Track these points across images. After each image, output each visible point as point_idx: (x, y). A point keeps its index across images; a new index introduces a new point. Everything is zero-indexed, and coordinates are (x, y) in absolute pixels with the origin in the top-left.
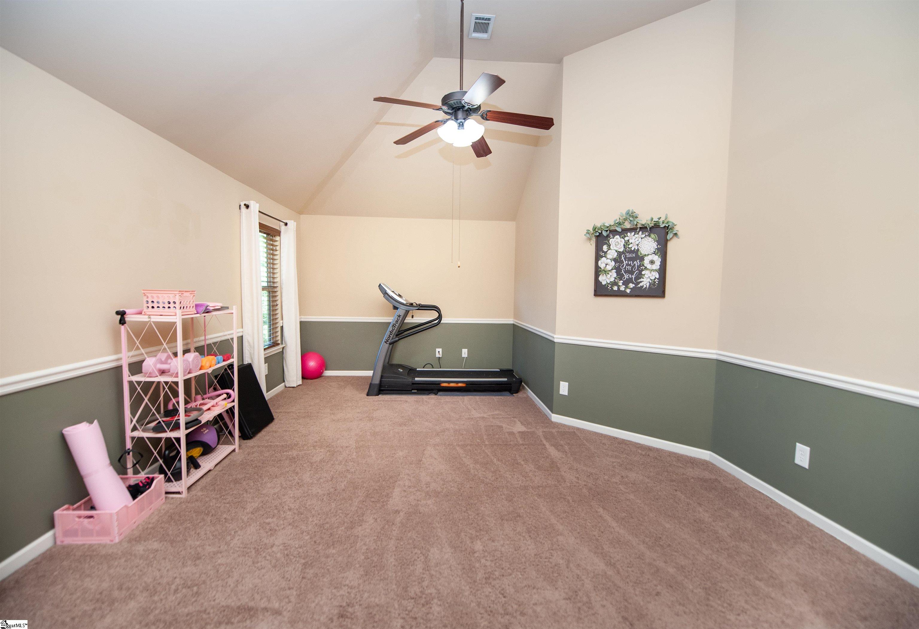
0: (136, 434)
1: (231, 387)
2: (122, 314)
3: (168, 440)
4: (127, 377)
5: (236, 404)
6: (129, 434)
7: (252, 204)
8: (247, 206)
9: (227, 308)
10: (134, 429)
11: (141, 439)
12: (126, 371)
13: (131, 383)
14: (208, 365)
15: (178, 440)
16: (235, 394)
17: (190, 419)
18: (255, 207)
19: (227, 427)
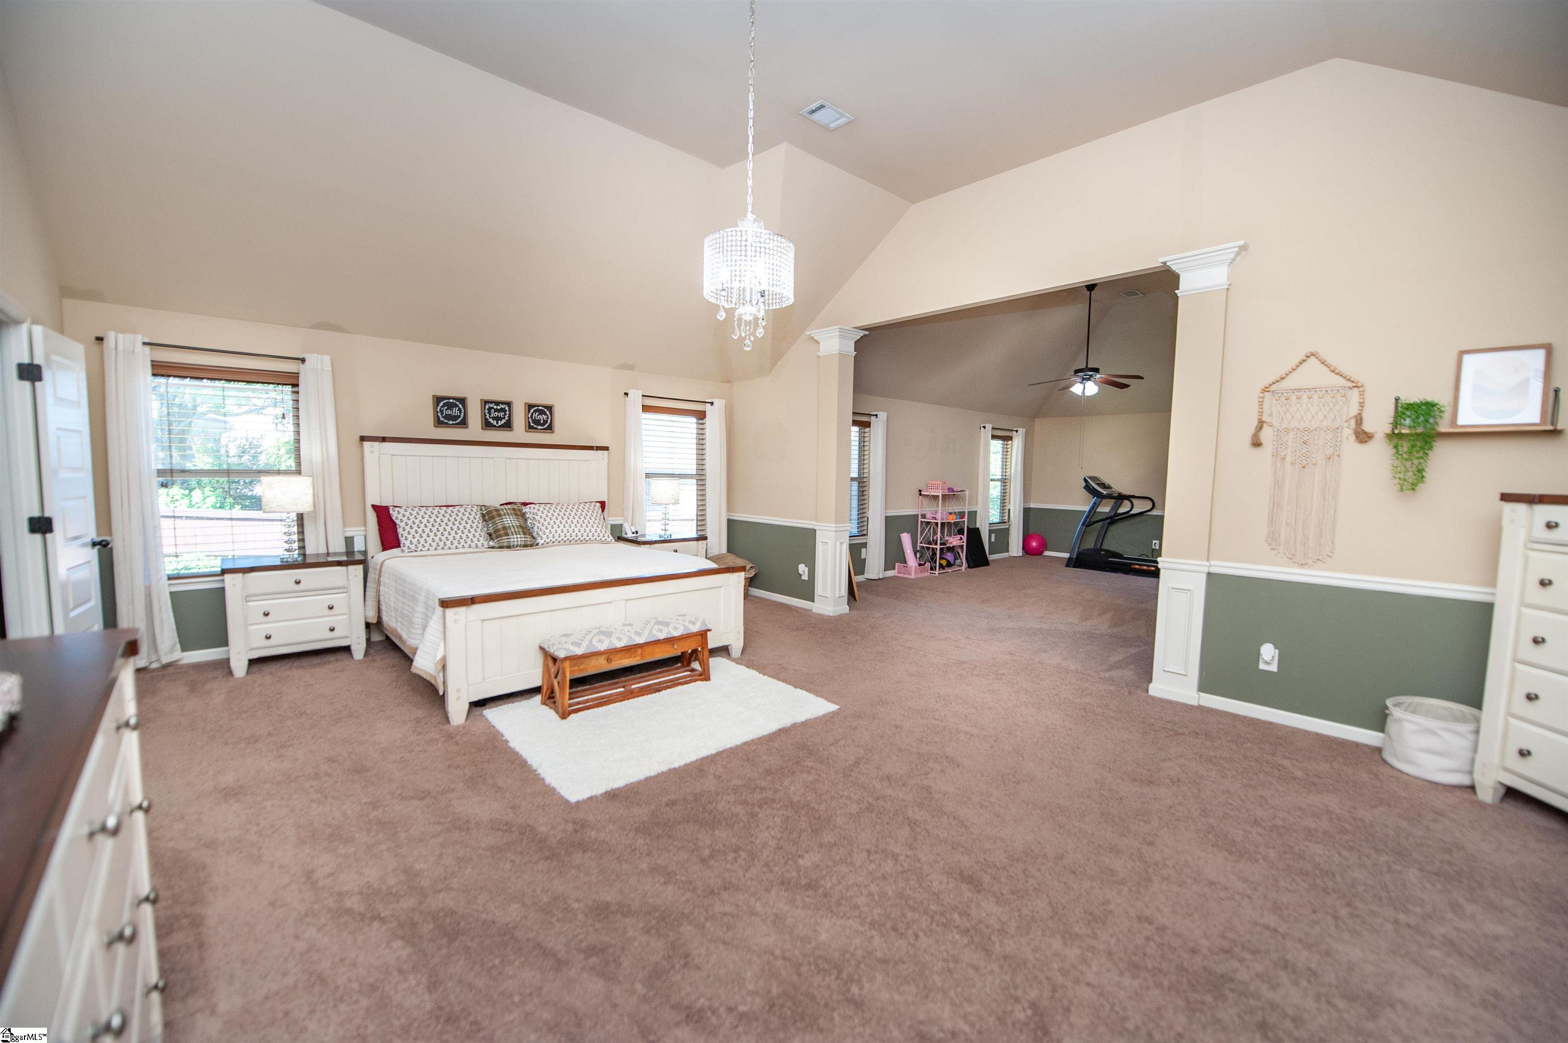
0: (921, 545)
1: (963, 535)
2: (920, 491)
3: (933, 548)
4: (920, 520)
5: (965, 544)
6: (919, 544)
7: (987, 425)
8: (984, 427)
9: (964, 491)
10: (921, 543)
11: (923, 547)
12: (920, 516)
13: (921, 521)
14: (952, 518)
15: (936, 549)
16: (965, 538)
17: (942, 542)
18: (989, 427)
19: (960, 556)
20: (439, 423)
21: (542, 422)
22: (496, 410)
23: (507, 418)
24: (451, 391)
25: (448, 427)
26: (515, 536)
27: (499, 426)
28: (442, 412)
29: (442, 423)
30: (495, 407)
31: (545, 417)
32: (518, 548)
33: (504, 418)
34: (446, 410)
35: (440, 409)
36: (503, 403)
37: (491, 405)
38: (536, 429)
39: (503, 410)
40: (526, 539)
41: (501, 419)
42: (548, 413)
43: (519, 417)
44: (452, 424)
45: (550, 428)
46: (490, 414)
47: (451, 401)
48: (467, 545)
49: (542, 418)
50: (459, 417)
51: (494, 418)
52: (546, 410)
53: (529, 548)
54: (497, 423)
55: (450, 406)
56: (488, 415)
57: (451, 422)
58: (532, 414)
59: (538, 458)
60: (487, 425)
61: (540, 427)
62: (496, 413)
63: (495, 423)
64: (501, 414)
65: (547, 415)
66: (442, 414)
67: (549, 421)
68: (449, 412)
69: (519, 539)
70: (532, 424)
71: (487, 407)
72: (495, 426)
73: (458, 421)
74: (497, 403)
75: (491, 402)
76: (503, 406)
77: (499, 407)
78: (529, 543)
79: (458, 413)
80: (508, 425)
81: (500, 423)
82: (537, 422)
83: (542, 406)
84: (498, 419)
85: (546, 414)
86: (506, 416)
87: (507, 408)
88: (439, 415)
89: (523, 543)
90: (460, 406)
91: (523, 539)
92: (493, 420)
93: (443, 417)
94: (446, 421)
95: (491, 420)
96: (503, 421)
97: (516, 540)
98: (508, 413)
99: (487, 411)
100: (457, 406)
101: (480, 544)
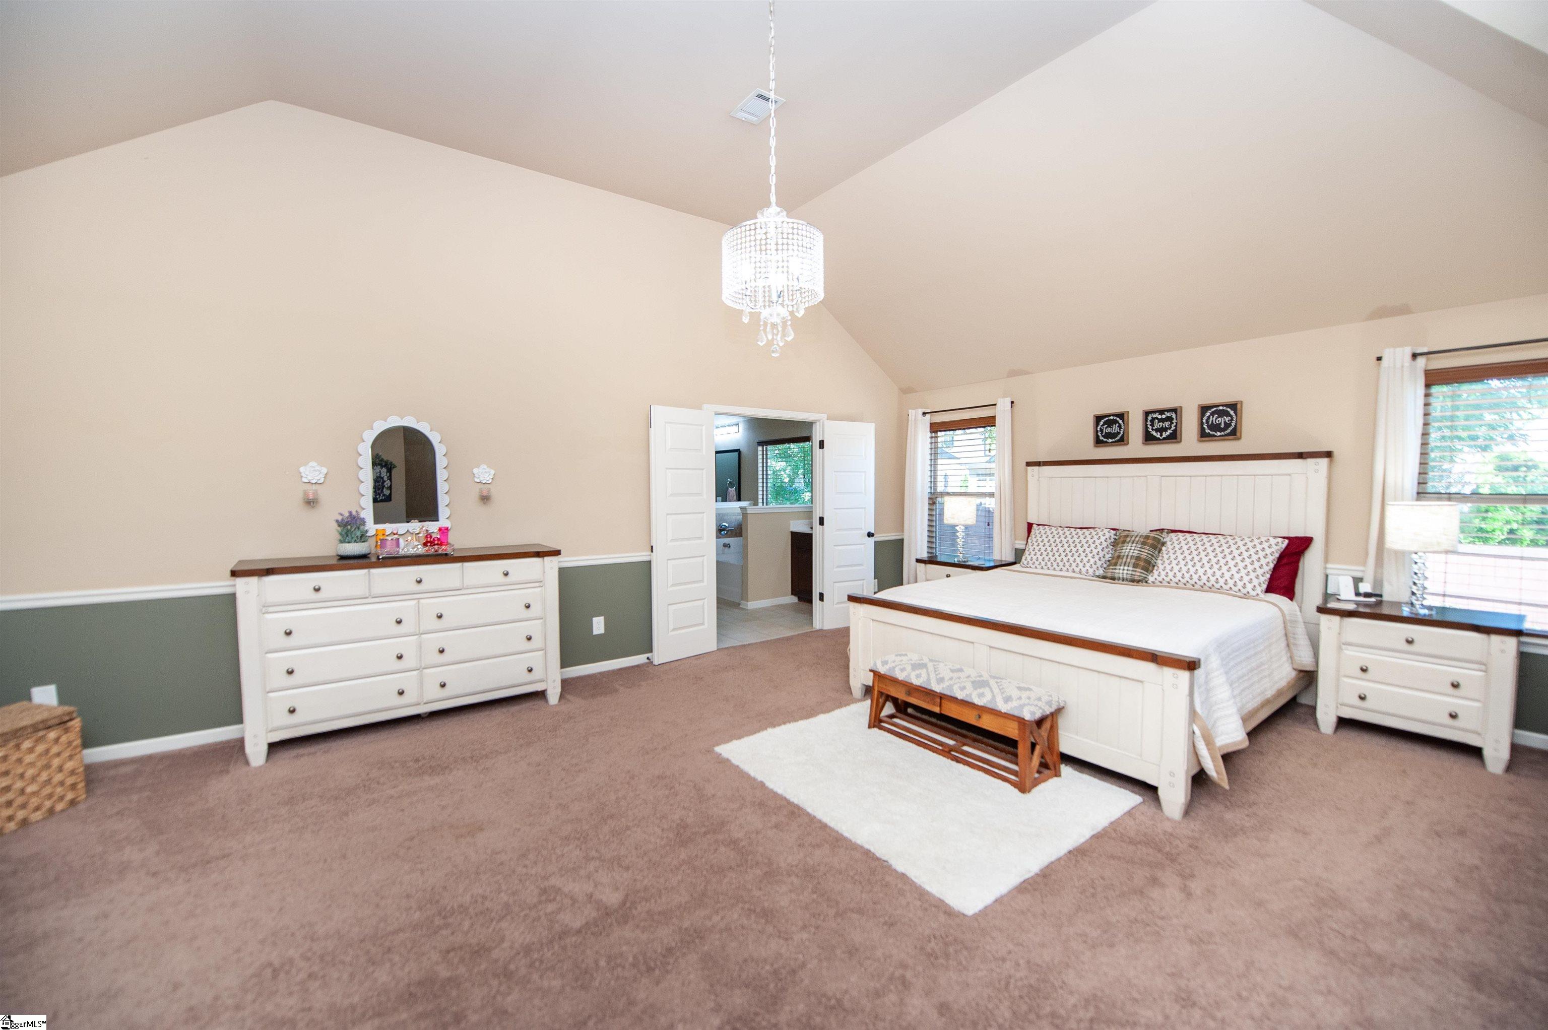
20: (1098, 442)
21: (1222, 426)
22: (1160, 420)
23: (1173, 428)
24: (1109, 408)
25: (1108, 446)
26: (1122, 568)
27: (1164, 439)
28: (1102, 430)
29: (1102, 442)
30: (1160, 417)
31: (1227, 419)
32: (1120, 582)
33: (1171, 427)
34: (1106, 428)
35: (1100, 428)
36: (1168, 411)
37: (1154, 416)
38: (1214, 436)
39: (1170, 419)
40: (1134, 573)
41: (1166, 430)
42: (1232, 413)
43: (1190, 425)
44: (1112, 442)
45: (1234, 434)
46: (1152, 425)
47: (1112, 418)
48: (1070, 569)
49: (1222, 421)
50: (1119, 433)
51: (1157, 430)
52: (1229, 410)
53: (1135, 584)
54: (1161, 435)
55: (1110, 423)
56: (1150, 427)
57: (1110, 440)
58: (1209, 417)
59: (1205, 474)
60: (1148, 438)
61: (1219, 434)
62: (1161, 424)
63: (1158, 435)
64: (1167, 424)
65: (1231, 416)
66: (1102, 433)
67: (1233, 424)
68: (1109, 430)
69: (1125, 572)
70: (1207, 431)
71: (1150, 418)
72: (1159, 439)
73: (1118, 438)
74: (1162, 412)
75: (1155, 412)
76: (1168, 414)
77: (1164, 416)
78: (1136, 578)
79: (1117, 429)
80: (1174, 437)
81: (1164, 435)
82: (1215, 427)
83: (1222, 406)
84: (1161, 430)
85: (1228, 414)
86: (1173, 426)
87: (1174, 416)
88: (1099, 434)
89: (1129, 577)
90: (1121, 422)
91: (1130, 572)
92: (1156, 432)
93: (1103, 436)
94: (1105, 440)
95: (1154, 433)
96: (1169, 432)
97: (1121, 571)
98: (1174, 421)
99: (1149, 423)
100: (1117, 422)
101: (1084, 570)
